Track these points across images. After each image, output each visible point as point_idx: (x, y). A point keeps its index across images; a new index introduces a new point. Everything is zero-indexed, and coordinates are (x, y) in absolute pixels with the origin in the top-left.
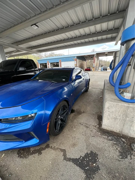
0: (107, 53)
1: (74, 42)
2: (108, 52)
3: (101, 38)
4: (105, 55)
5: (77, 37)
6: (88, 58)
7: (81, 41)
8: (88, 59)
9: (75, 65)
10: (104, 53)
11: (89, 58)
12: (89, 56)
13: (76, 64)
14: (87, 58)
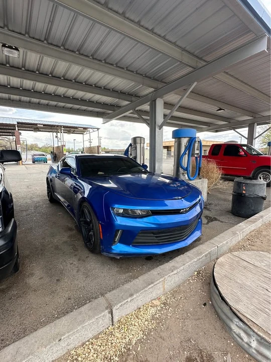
2: (45, 125)
10: (35, 124)
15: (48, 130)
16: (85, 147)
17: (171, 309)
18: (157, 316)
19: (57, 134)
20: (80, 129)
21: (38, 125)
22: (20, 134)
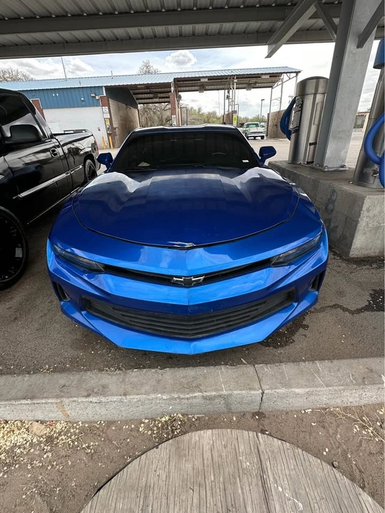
0: (206, 80)
1: (101, 31)
2: (210, 78)
3: (218, 29)
4: (196, 88)
5: (98, 14)
6: (143, 96)
7: (113, 33)
8: (146, 101)
9: (108, 123)
10: (198, 79)
11: (146, 96)
12: (147, 88)
13: (111, 119)
14: (140, 96)
15: (215, 87)
16: (272, 111)
17: (50, 454)
18: (18, 451)
19: (228, 92)
20: (263, 77)
21: (202, 80)
22: (180, 97)
